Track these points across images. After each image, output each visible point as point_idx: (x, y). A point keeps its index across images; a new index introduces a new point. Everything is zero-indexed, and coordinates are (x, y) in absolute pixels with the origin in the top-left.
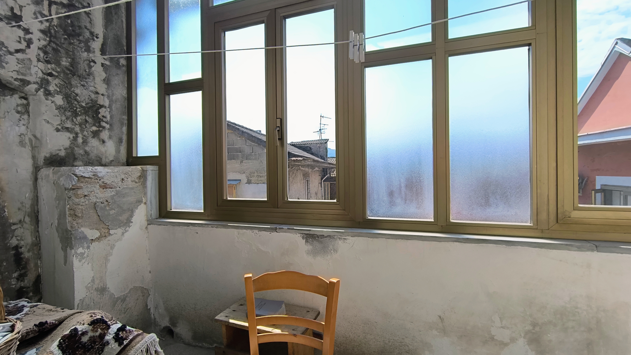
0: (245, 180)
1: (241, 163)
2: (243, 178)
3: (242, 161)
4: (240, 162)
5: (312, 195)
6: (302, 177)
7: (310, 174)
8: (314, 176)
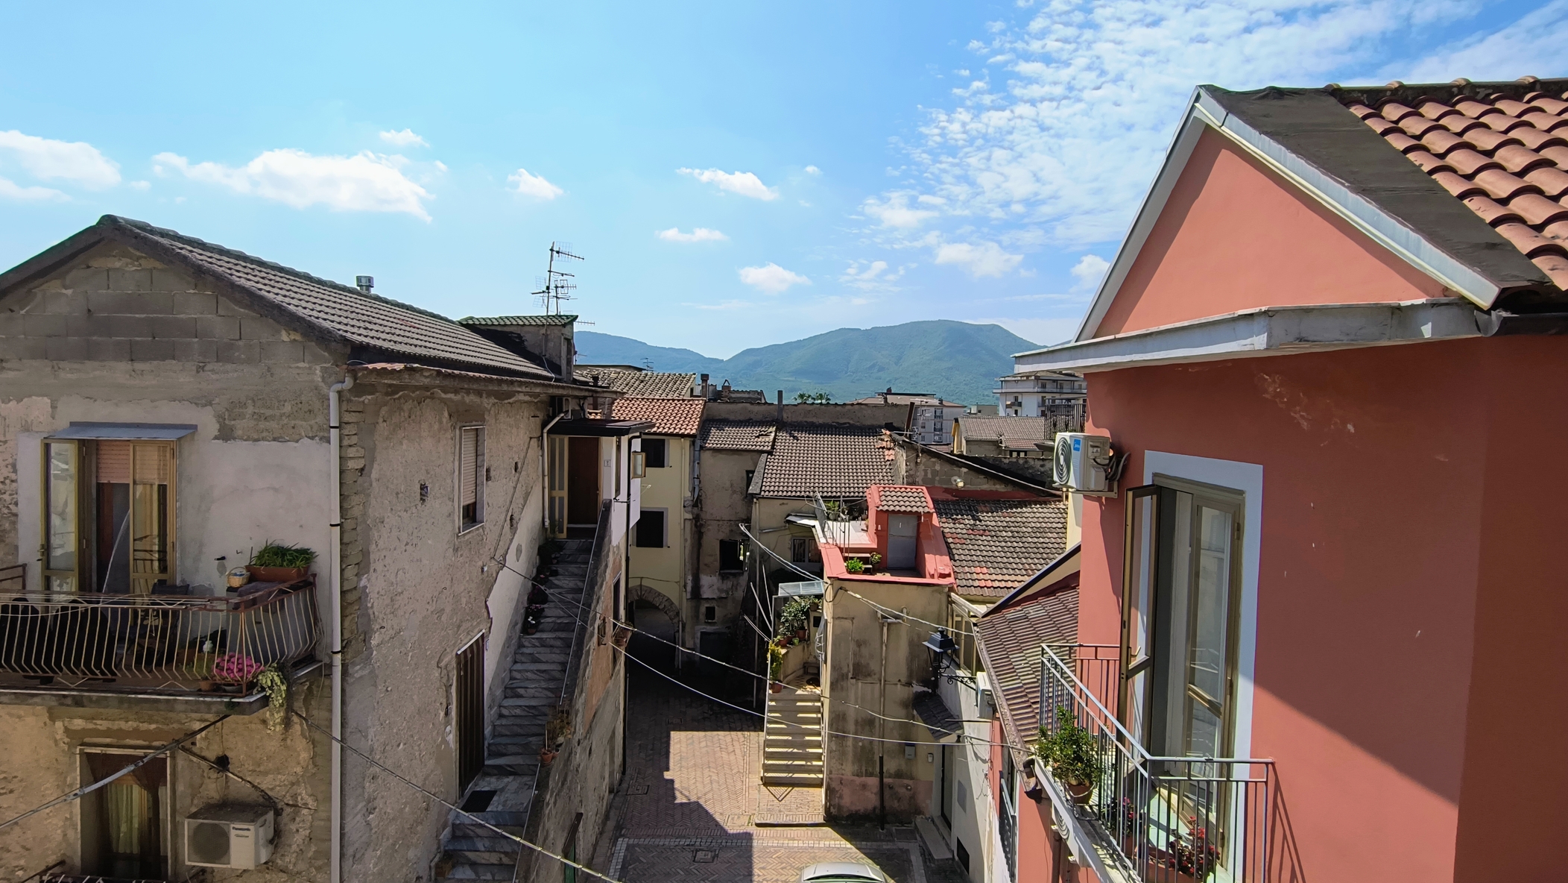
0: (213, 428)
1: (198, 372)
2: (207, 421)
3: (201, 364)
4: (194, 368)
5: (492, 473)
6: (444, 420)
7: (489, 411)
8: (508, 419)
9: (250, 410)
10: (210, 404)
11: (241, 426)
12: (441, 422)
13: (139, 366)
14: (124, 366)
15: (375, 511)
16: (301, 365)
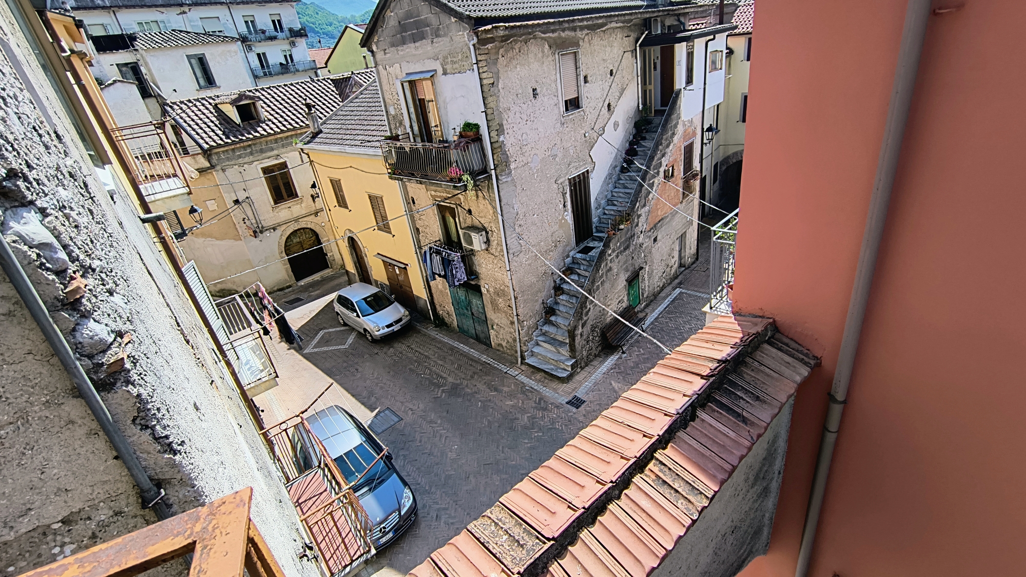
0: (441, 70)
1: (432, 44)
2: (439, 67)
4: (431, 42)
5: (589, 79)
6: (546, 51)
7: (583, 39)
8: (601, 42)
9: (449, 60)
10: (438, 59)
11: (449, 67)
12: (543, 52)
13: (417, 44)
14: (412, 45)
15: (503, 104)
16: (461, 33)
